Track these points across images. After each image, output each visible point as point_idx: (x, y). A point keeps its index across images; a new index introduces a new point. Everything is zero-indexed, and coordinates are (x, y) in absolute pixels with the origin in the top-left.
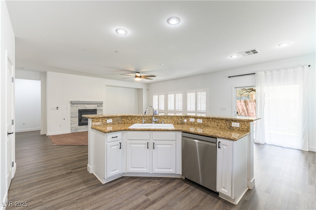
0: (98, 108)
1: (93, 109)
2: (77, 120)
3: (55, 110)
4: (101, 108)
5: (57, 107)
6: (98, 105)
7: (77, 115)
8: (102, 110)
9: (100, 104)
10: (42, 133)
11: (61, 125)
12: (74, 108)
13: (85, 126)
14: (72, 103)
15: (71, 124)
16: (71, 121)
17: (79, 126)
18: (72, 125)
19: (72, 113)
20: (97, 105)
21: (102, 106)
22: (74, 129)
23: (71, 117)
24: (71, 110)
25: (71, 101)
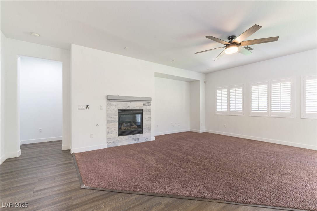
0: (144, 108)
1: (138, 108)
2: (116, 126)
3: (84, 109)
4: (148, 108)
5: (87, 105)
6: (144, 103)
7: (116, 118)
8: (149, 111)
9: (147, 101)
10: (64, 147)
11: (92, 135)
12: (111, 107)
13: (127, 136)
14: (109, 99)
15: (108, 133)
16: (108, 128)
17: (119, 135)
18: (108, 135)
19: (108, 116)
20: (142, 103)
21: (150, 105)
22: (112, 142)
23: (108, 122)
24: (108, 109)
25: (107, 96)
